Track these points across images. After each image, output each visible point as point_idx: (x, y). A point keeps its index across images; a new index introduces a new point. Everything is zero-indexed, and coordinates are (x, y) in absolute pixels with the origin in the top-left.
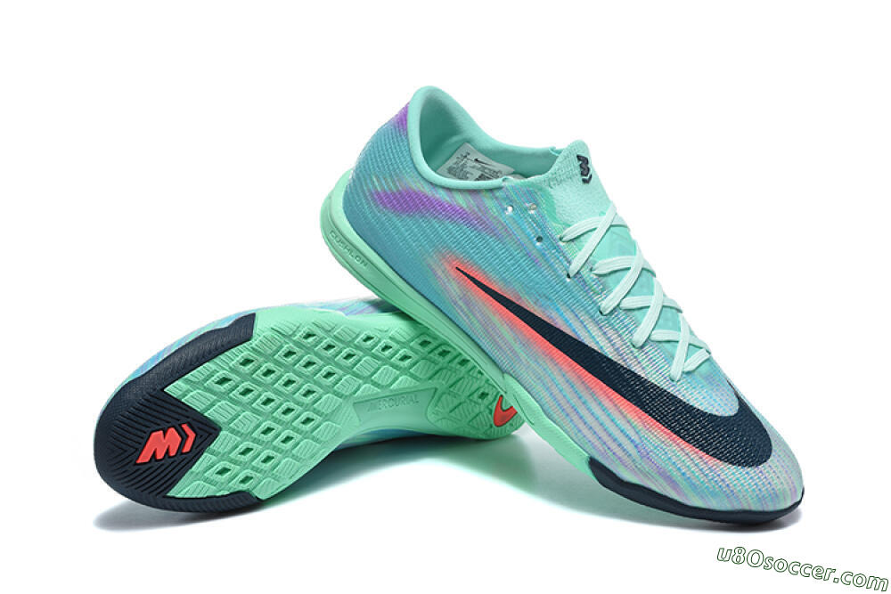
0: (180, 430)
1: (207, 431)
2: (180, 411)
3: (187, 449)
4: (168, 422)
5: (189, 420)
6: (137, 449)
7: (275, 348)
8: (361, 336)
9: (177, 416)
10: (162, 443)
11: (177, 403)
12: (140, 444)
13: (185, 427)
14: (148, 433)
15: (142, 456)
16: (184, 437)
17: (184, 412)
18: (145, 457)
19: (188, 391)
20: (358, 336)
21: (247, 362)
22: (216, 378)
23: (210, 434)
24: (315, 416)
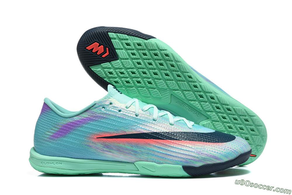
0: (105, 48)
1: (113, 56)
2: (108, 42)
3: (103, 56)
4: (103, 43)
5: (109, 47)
6: (88, 44)
7: (152, 48)
8: (188, 74)
10: (97, 48)
11: (109, 39)
12: (90, 42)
13: (107, 49)
14: (93, 41)
15: (88, 47)
16: (105, 52)
17: (110, 44)
18: (89, 48)
19: (115, 39)
20: (188, 72)
21: (139, 45)
22: (126, 41)
23: (114, 58)
24: (153, 83)
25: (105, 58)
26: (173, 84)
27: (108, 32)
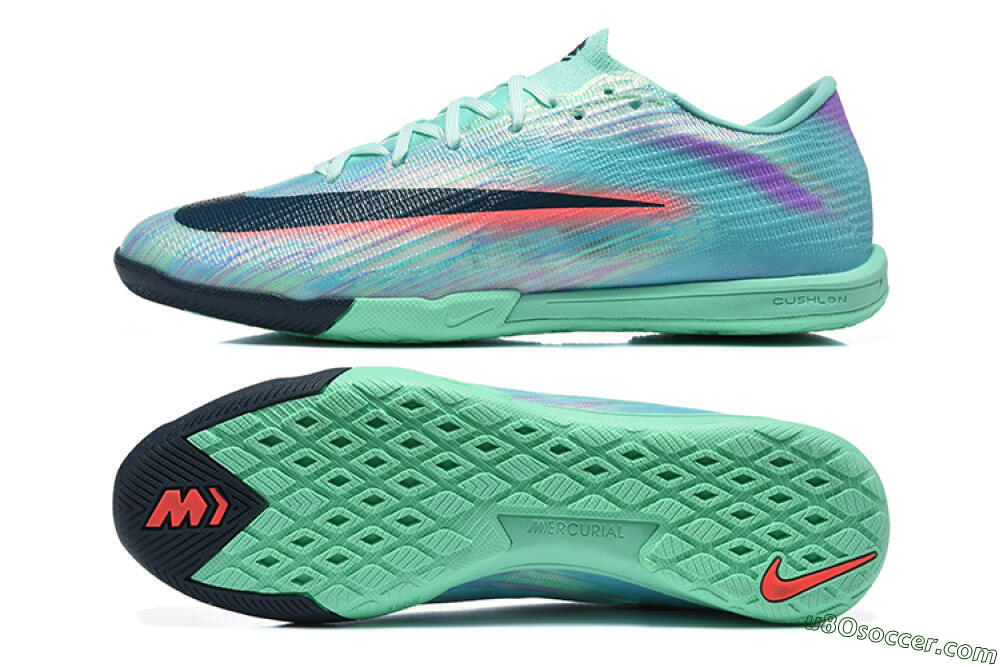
0: (207, 495)
1: (245, 504)
2: (205, 468)
3: (215, 521)
4: (189, 481)
5: (218, 483)
6: (145, 509)
7: (352, 410)
8: (514, 423)
9: (201, 474)
10: (177, 506)
11: (202, 457)
12: (149, 502)
13: (213, 491)
14: (157, 492)
15: (150, 520)
16: (212, 505)
17: (212, 472)
18: (156, 520)
19: (218, 446)
20: (508, 420)
21: (306, 422)
22: (260, 434)
23: (250, 508)
24: (422, 517)
25: (225, 523)
26: (483, 484)
27: (185, 438)
